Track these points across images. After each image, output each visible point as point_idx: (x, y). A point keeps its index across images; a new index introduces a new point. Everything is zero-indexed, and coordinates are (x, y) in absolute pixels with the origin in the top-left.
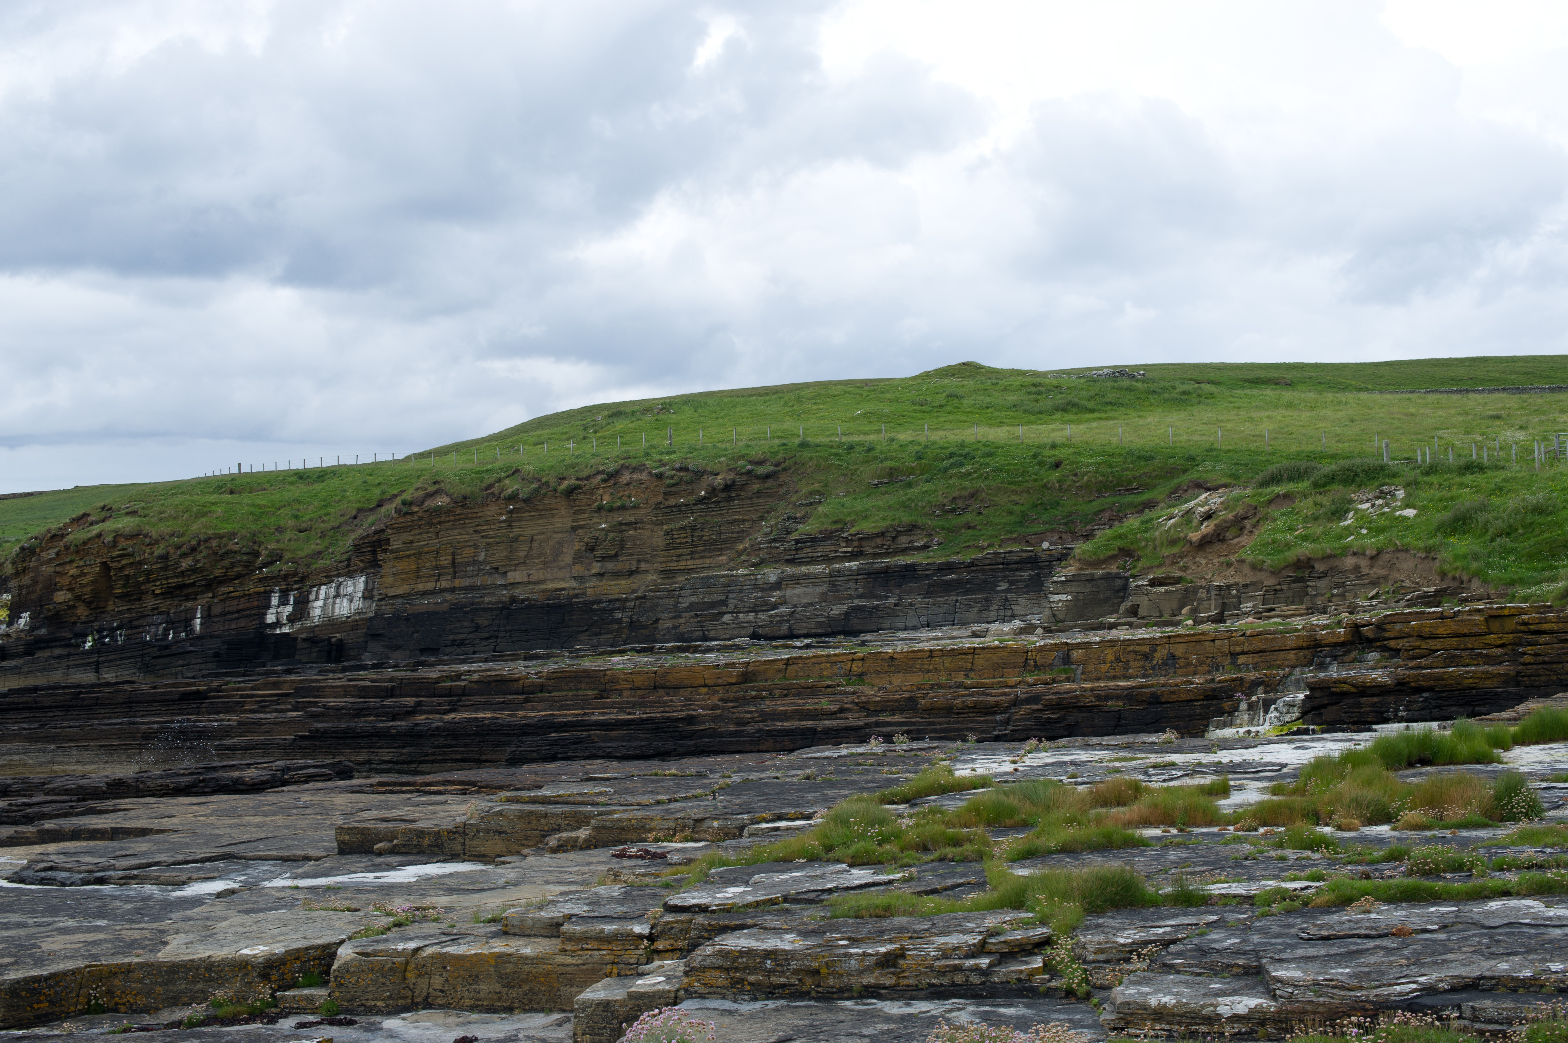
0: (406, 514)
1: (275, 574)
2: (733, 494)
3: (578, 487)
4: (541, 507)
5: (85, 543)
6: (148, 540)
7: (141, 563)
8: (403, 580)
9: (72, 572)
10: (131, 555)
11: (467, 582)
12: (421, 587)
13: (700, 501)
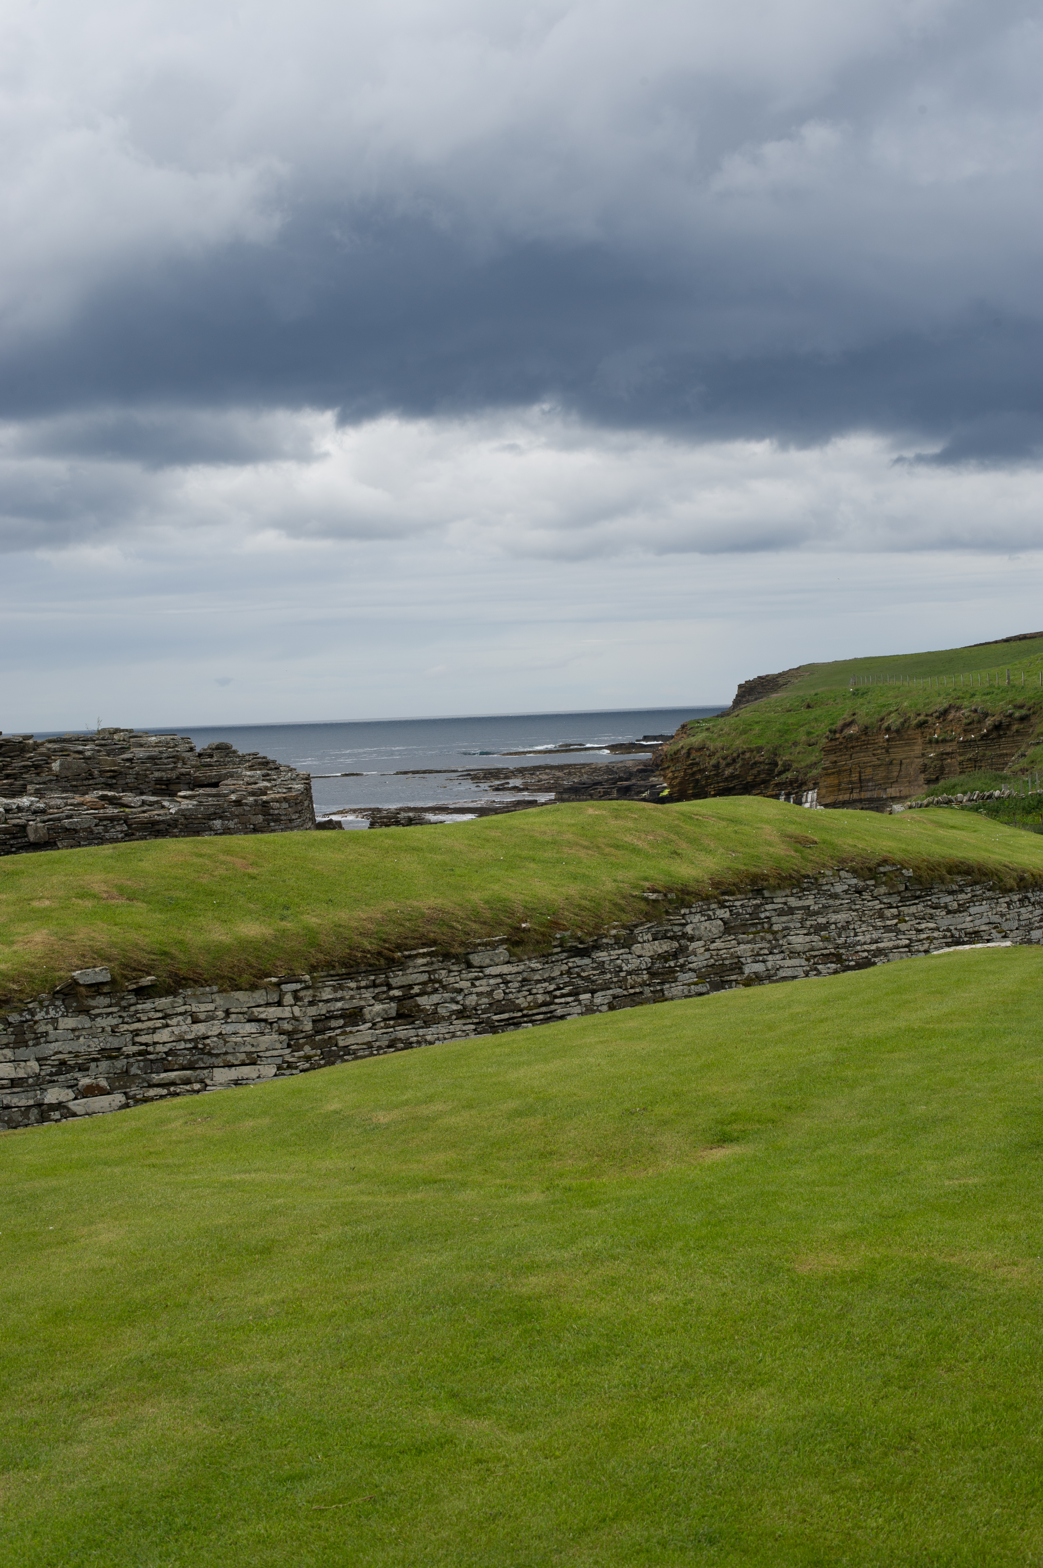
0: (832, 740)
1: (784, 780)
2: (1001, 733)
3: (926, 722)
4: (906, 737)
5: (675, 753)
6: (708, 753)
7: (704, 770)
8: (830, 792)
9: (670, 775)
10: (698, 764)
11: (868, 795)
12: (841, 798)
13: (984, 737)
